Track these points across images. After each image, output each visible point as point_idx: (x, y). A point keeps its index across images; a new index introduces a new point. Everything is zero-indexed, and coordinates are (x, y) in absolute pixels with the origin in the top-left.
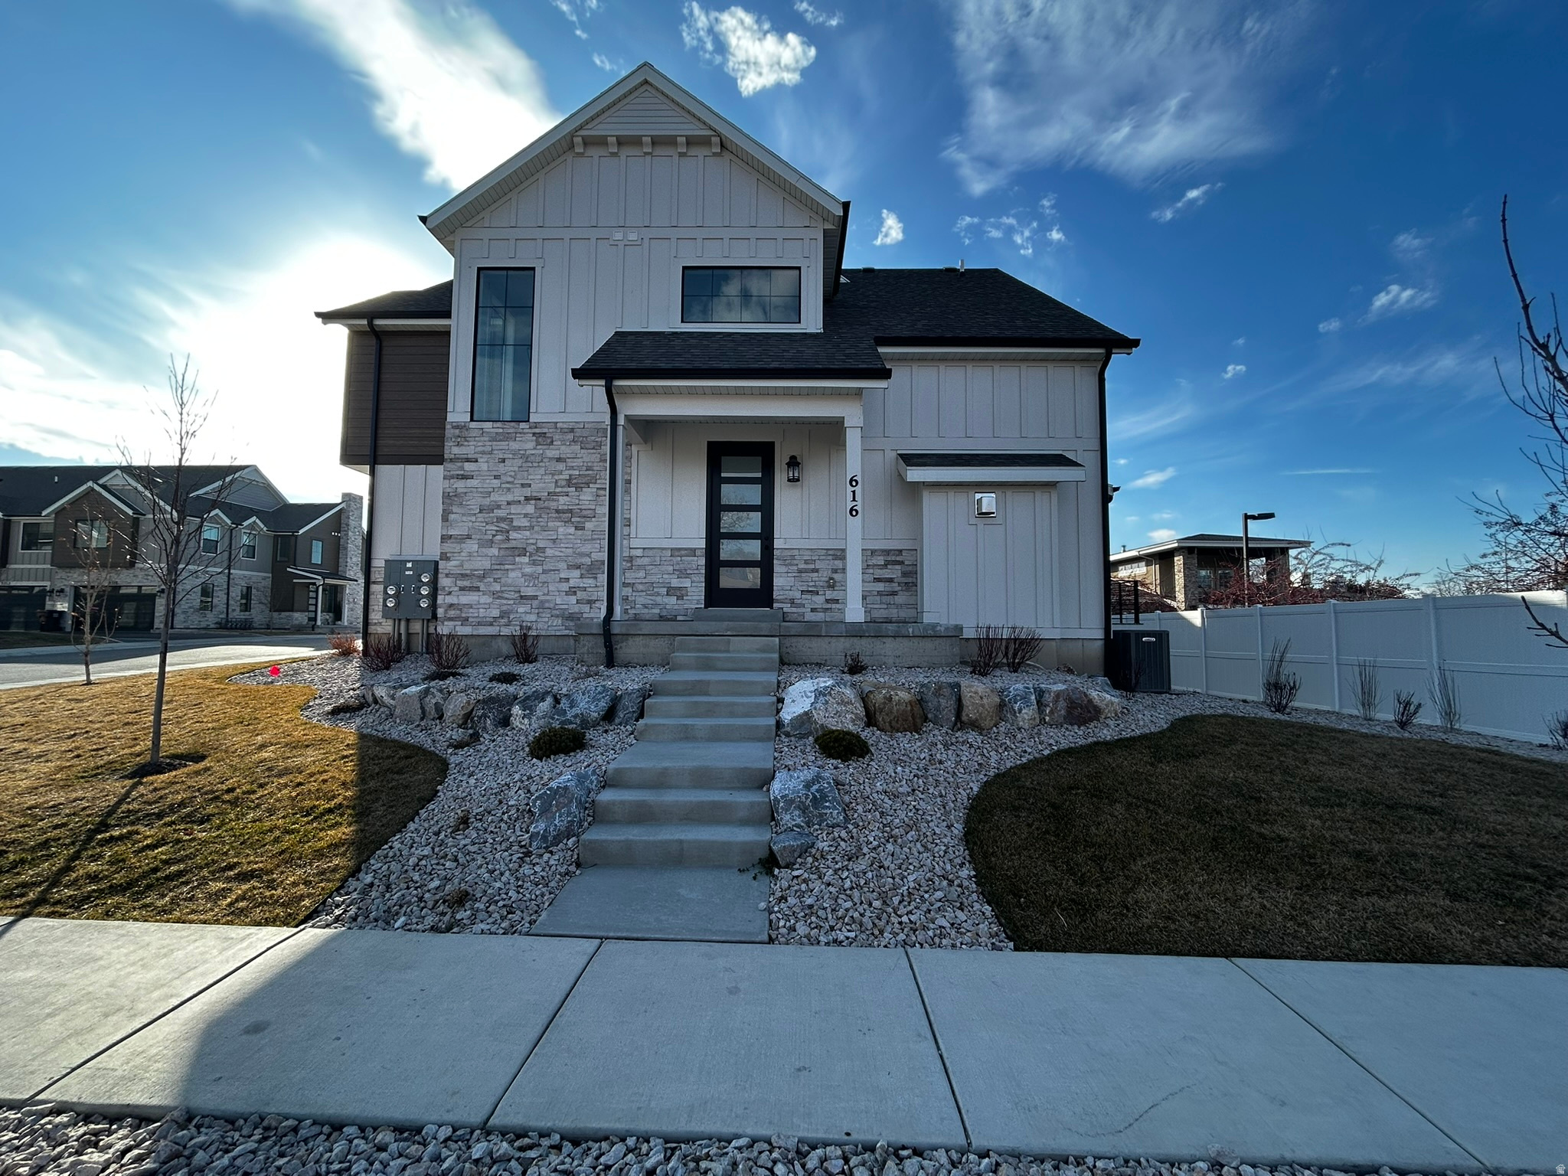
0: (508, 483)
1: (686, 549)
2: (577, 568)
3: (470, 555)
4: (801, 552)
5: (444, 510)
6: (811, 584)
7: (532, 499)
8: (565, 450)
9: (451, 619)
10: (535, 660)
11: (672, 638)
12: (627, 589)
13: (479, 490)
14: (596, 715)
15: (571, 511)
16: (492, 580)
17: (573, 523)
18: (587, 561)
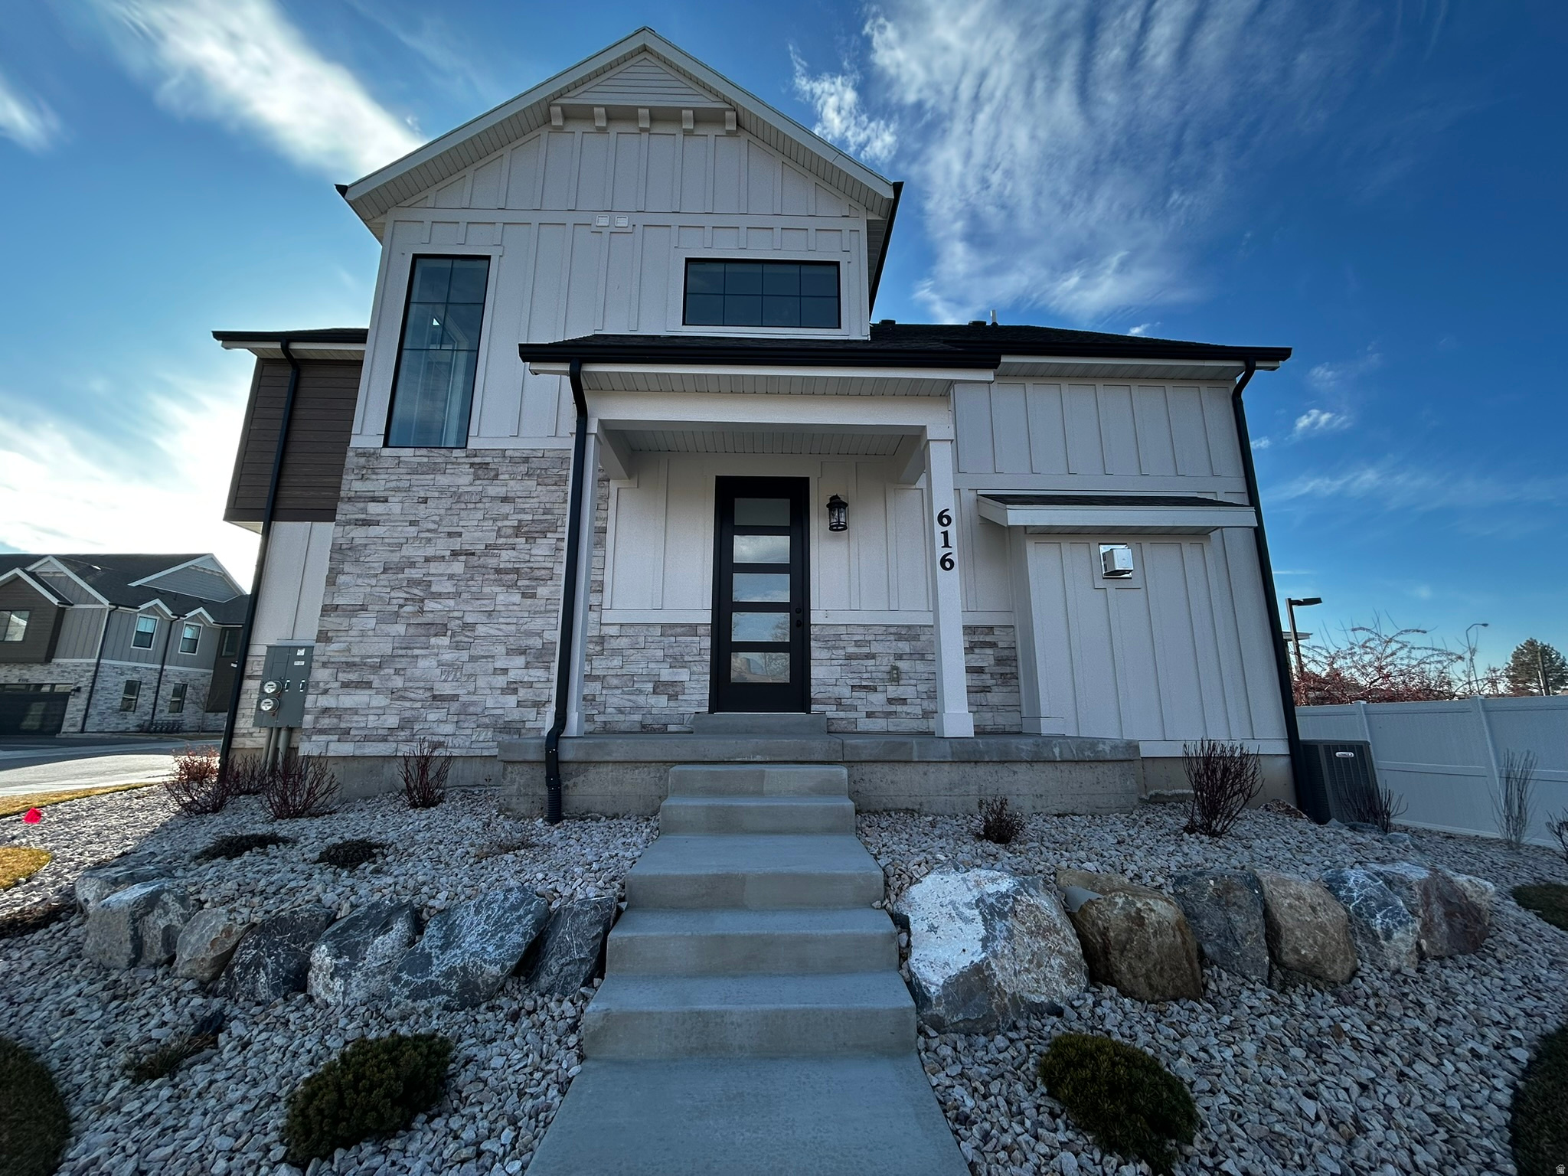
0: (428, 531)
1: (682, 625)
2: (521, 654)
3: (363, 634)
4: (850, 630)
5: (331, 570)
6: (865, 676)
7: (461, 554)
8: (515, 487)
9: (322, 732)
10: (441, 799)
11: (663, 767)
12: (594, 684)
13: (386, 540)
14: (495, 970)
15: (517, 571)
16: (392, 671)
17: (519, 588)
18: (537, 643)
